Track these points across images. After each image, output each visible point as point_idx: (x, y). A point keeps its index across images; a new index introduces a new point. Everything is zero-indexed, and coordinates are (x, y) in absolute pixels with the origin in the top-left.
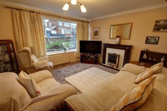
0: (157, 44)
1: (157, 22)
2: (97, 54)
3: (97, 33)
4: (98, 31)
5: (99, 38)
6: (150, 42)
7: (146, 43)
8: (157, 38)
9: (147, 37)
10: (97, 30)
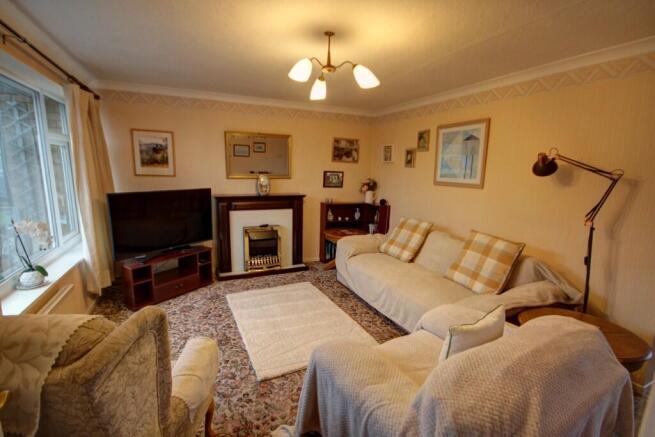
0: (342, 187)
1: (337, 141)
2: (192, 245)
3: (159, 157)
4: (166, 148)
5: (174, 176)
6: (330, 183)
7: (324, 186)
8: (341, 175)
9: (325, 173)
10: (160, 142)
